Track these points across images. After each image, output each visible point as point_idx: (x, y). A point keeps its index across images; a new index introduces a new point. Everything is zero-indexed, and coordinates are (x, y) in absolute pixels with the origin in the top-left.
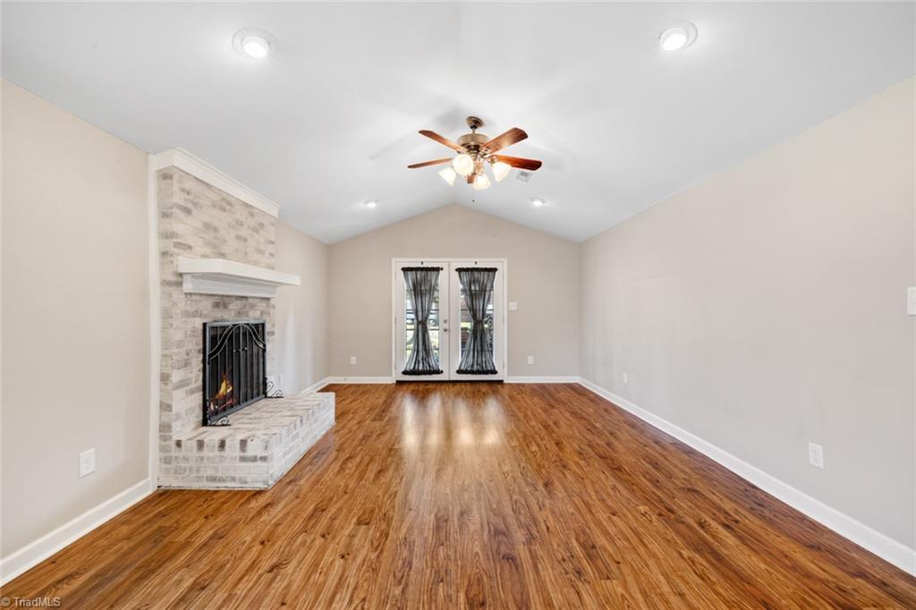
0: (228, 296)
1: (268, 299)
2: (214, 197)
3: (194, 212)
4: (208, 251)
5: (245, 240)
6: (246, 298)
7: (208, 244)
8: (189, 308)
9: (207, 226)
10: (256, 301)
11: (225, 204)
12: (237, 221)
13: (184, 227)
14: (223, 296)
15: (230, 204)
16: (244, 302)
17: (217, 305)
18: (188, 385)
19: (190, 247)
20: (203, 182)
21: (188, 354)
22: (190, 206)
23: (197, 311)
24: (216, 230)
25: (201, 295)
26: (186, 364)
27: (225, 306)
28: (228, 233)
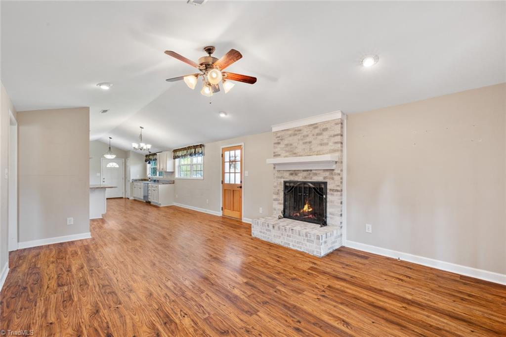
0: (298, 170)
1: (333, 170)
2: (290, 132)
3: (282, 143)
4: (287, 154)
5: (310, 142)
6: (311, 170)
7: (287, 151)
8: (279, 175)
9: (287, 145)
10: (319, 171)
11: (297, 131)
12: (304, 136)
13: (278, 149)
14: (294, 170)
15: (300, 130)
16: (309, 172)
17: (292, 174)
18: (278, 201)
19: (280, 155)
20: (285, 130)
21: (278, 190)
22: (280, 141)
23: (282, 177)
24: (291, 145)
25: (284, 171)
26: (278, 194)
27: (296, 174)
28: (298, 144)
